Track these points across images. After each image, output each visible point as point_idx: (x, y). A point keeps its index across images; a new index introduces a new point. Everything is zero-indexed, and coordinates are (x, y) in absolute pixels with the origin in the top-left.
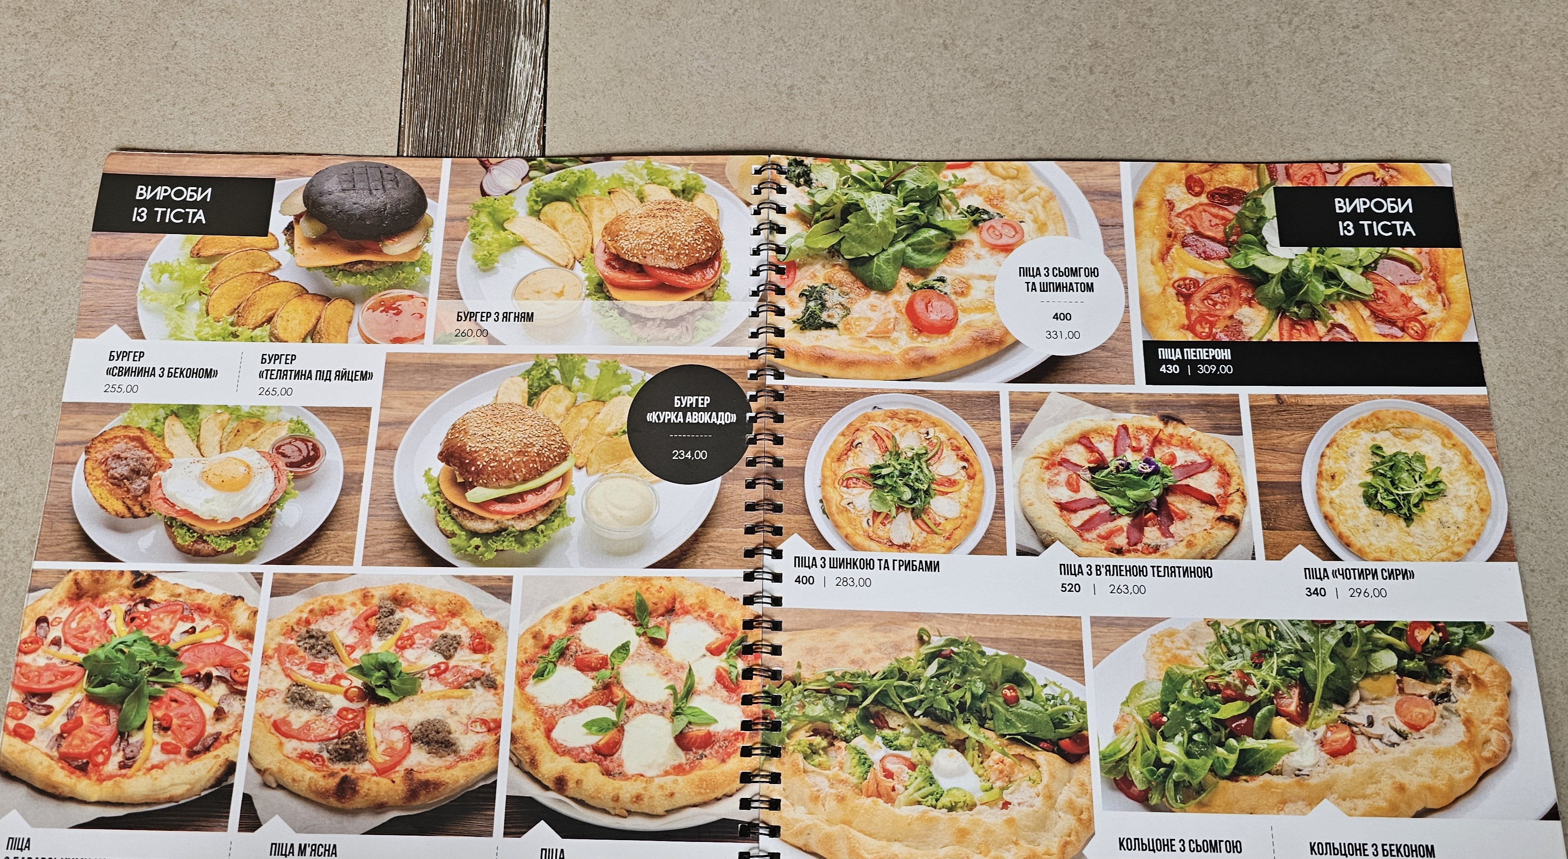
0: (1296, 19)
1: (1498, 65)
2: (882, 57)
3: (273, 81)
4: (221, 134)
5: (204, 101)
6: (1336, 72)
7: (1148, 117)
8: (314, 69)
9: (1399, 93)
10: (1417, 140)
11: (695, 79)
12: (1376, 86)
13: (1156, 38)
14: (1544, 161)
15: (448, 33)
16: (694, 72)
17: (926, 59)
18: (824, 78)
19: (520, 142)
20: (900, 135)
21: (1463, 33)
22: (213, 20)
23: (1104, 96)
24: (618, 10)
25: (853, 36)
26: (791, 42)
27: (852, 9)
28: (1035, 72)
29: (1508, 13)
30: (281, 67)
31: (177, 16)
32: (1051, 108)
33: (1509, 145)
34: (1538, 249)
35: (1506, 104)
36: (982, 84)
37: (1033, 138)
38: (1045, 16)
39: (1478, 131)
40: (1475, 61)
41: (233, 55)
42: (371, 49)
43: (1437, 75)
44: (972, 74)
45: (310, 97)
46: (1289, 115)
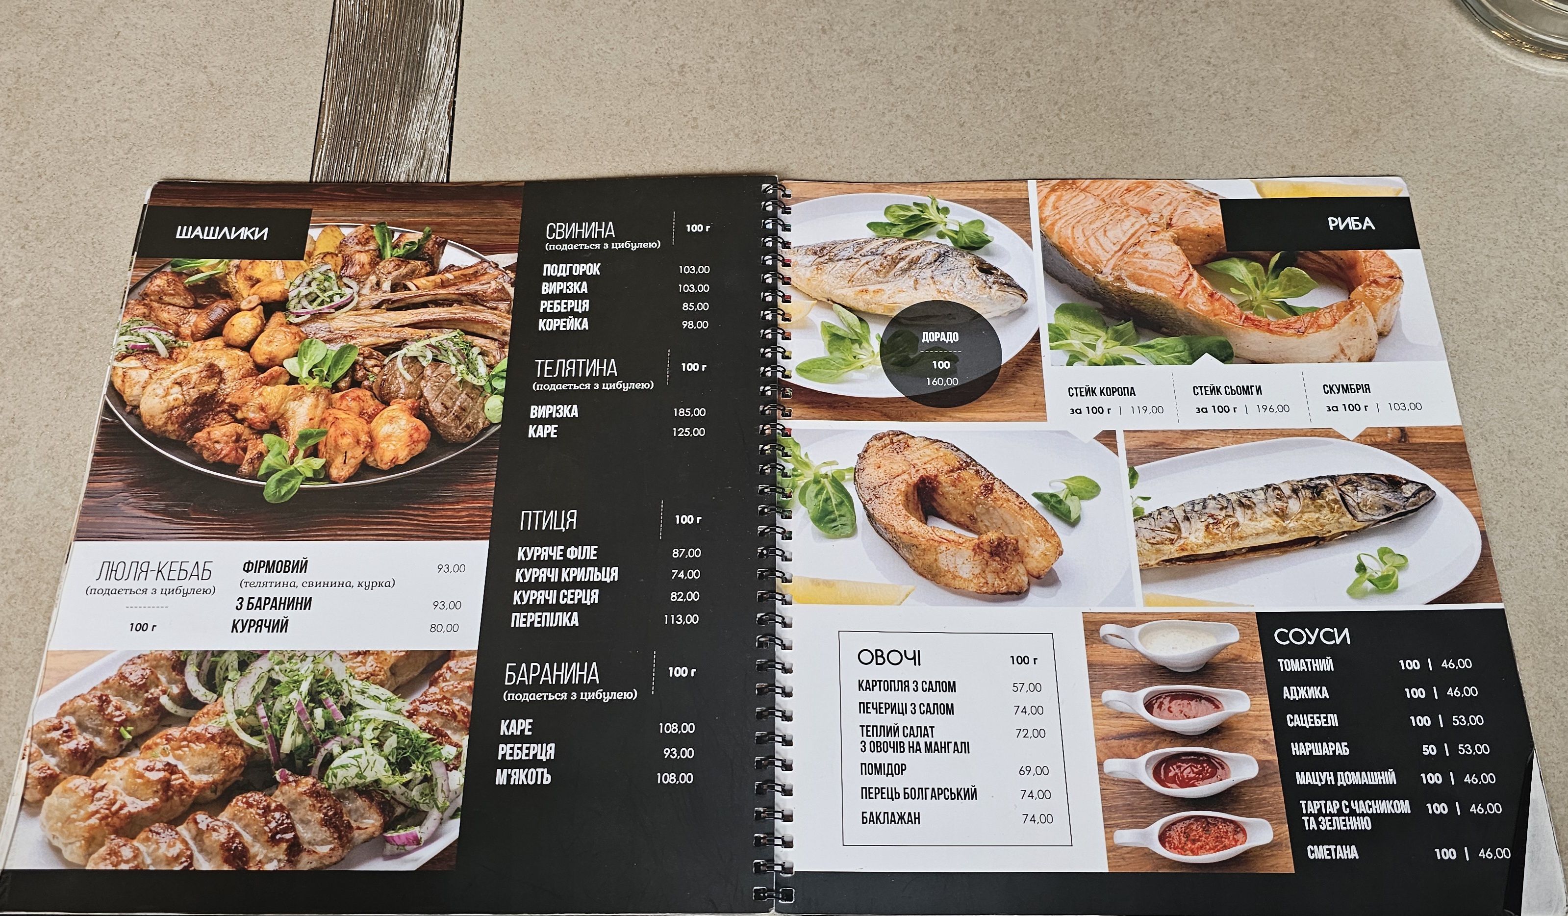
0: (1141, 6)
1: (1324, 41)
2: (766, 40)
3: (206, 64)
4: (155, 109)
5: (141, 82)
6: (1176, 49)
7: (1006, 88)
8: (245, 54)
9: (1232, 66)
10: (1248, 105)
11: (595, 59)
12: (1212, 60)
13: (1014, 22)
14: (1364, 121)
15: (370, 24)
16: (595, 54)
17: (806, 42)
18: (713, 58)
19: (432, 114)
21: (1290, 16)
22: (154, 14)
23: (966, 71)
25: (741, 23)
26: (684, 28)
28: (905, 52)
30: (214, 53)
31: (121, 11)
33: (1332, 108)
35: (1330, 74)
36: (857, 62)
37: (901, 107)
38: (914, 6)
39: (1304, 97)
40: (1302, 39)
41: (171, 43)
42: (298, 37)
43: (1267, 50)
44: (848, 54)
45: (239, 77)
46: (1133, 85)
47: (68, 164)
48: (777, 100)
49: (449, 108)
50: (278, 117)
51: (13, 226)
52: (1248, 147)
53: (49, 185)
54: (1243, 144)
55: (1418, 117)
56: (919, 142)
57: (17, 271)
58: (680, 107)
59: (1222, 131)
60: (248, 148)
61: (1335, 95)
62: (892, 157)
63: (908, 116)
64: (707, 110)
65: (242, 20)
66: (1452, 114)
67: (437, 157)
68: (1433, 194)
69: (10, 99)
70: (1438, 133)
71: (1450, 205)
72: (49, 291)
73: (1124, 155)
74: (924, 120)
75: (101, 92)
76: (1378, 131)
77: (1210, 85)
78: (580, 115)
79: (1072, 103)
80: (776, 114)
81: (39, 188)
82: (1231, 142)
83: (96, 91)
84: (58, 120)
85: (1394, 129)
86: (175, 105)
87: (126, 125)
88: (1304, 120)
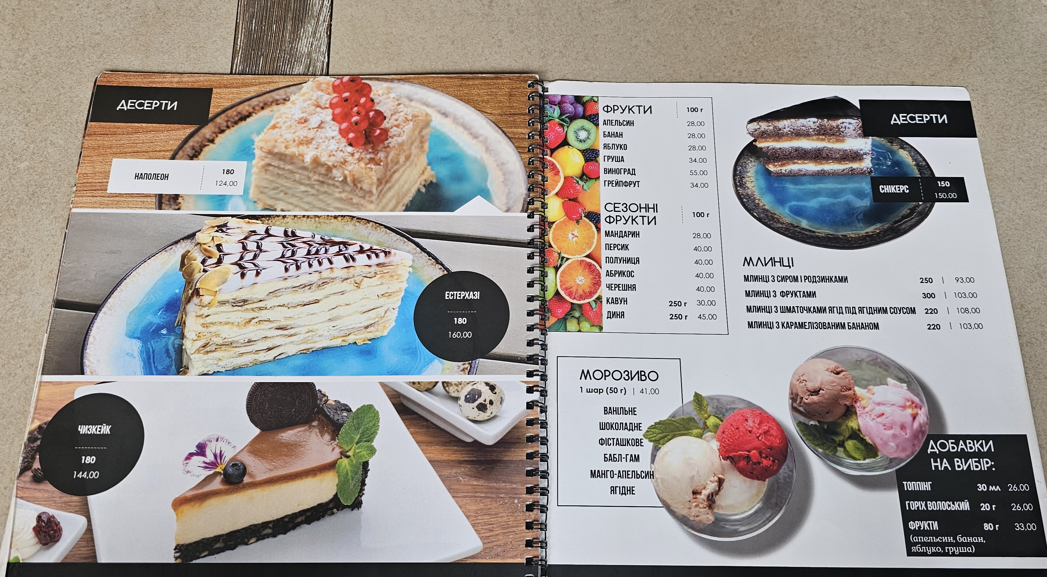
4: (119, 26)
7: (716, 22)
9: (872, 10)
10: (882, 38)
12: (858, 5)
14: (961, 51)
19: (315, 33)
32: (655, 16)
35: (938, 17)
37: (643, 34)
39: (920, 33)
45: (178, 4)
46: (803, 22)
47: (57, 65)
48: (557, 28)
49: (327, 29)
50: (206, 33)
51: (19, 109)
52: (882, 68)
53: (44, 81)
54: (878, 66)
55: (997, 49)
56: (656, 60)
57: (23, 142)
58: (489, 31)
59: (865, 56)
60: (185, 56)
61: (941, 32)
62: (637, 70)
63: (648, 41)
64: (509, 34)
66: (1021, 47)
67: (319, 64)
68: (1007, 104)
69: (14, 17)
70: (1010, 60)
71: (1019, 112)
72: (46, 158)
73: (797, 72)
74: (659, 44)
75: (80, 13)
76: (970, 58)
77: (856, 23)
78: (419, 36)
79: (762, 34)
80: (556, 37)
81: (36, 82)
82: (870, 64)
83: (76, 12)
84: (49, 33)
85: (981, 57)
86: (132, 23)
87: (98, 37)
88: (920, 50)
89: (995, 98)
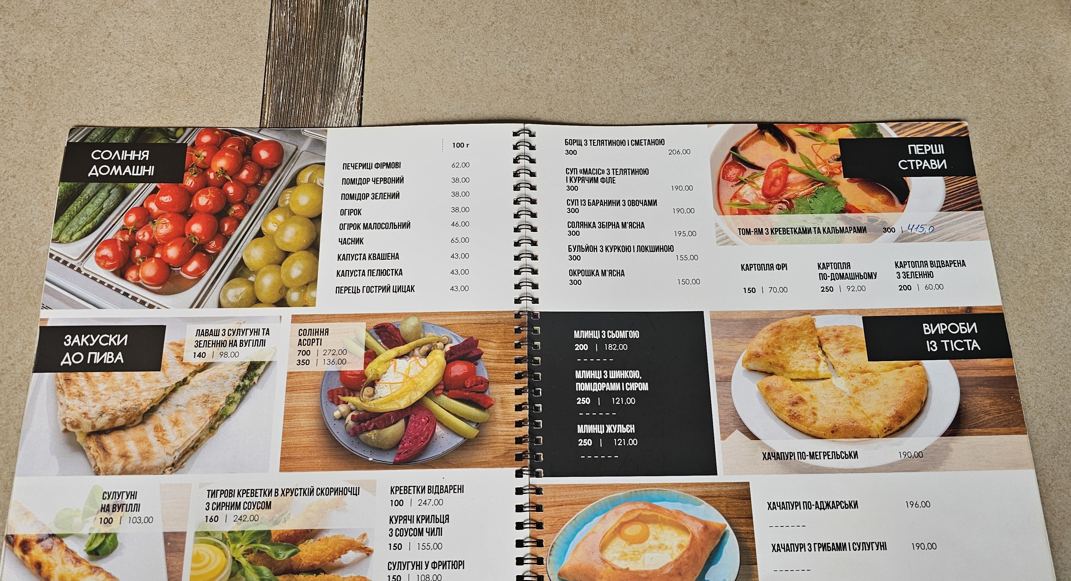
0: (862, 40)
1: (992, 74)
2: (590, 57)
3: (177, 61)
4: (140, 97)
5: (129, 74)
7: (764, 103)
8: (206, 54)
9: (927, 91)
11: (464, 68)
12: (913, 86)
13: (770, 50)
14: (1020, 139)
15: (298, 32)
16: (464, 64)
17: (619, 60)
18: (551, 70)
19: (345, 108)
20: (600, 110)
21: (970, 53)
22: (136, 19)
23: (735, 88)
24: (413, 20)
25: (571, 43)
26: (530, 45)
27: (571, 25)
28: (691, 70)
29: (999, 40)
30: (182, 52)
31: (111, 15)
32: (701, 95)
33: (998, 128)
34: (1014, 196)
35: (997, 100)
36: (656, 78)
37: (688, 114)
38: (698, 34)
40: (977, 71)
41: (150, 43)
42: (244, 41)
43: (952, 80)
44: (649, 71)
45: (202, 73)
46: (856, 104)
48: (597, 106)
49: (358, 104)
51: (37, 187)
55: (1058, 137)
57: (42, 224)
61: (1000, 118)
65: (202, 26)
75: (99, 81)
76: (1030, 147)
81: (55, 158)
83: (95, 80)
84: (67, 103)
85: (1040, 146)
86: (155, 94)
87: (119, 108)
88: (977, 137)
89: (1054, 192)
